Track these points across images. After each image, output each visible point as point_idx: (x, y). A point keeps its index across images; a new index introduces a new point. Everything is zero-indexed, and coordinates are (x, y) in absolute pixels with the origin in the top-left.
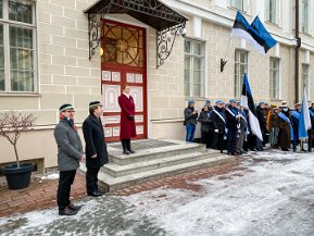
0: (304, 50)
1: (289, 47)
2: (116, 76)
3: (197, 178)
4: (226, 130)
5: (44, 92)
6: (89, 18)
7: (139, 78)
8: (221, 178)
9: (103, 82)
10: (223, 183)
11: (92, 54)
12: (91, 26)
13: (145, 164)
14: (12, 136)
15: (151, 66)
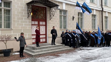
0: (105, 12)
1: (99, 11)
2: (36, 23)
3: (59, 54)
4: (72, 40)
5: (14, 28)
6: (28, 5)
7: (44, 23)
8: (66, 54)
9: (32, 25)
10: (66, 55)
11: (28, 16)
12: (28, 8)
13: (44, 50)
14: (5, 41)
15: (48, 19)
